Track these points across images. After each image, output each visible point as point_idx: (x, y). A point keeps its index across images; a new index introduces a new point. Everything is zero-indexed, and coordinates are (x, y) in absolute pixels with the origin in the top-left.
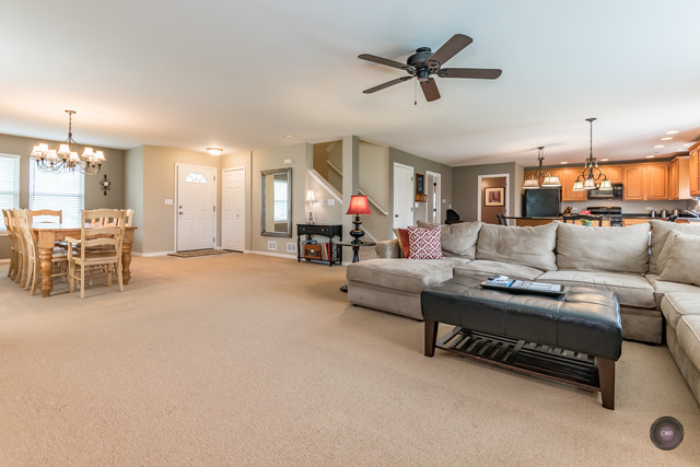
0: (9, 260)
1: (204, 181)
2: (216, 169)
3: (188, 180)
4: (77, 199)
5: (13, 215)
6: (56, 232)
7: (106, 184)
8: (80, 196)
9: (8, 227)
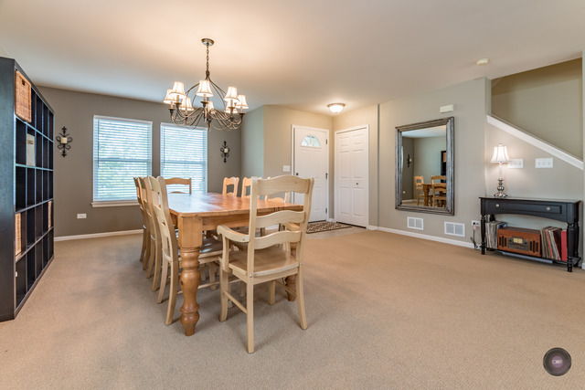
0: (142, 231)
1: (317, 145)
2: (328, 131)
3: (304, 144)
4: (200, 167)
5: (144, 187)
6: (204, 219)
7: (226, 151)
8: (203, 164)
9: (139, 200)
